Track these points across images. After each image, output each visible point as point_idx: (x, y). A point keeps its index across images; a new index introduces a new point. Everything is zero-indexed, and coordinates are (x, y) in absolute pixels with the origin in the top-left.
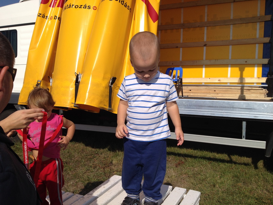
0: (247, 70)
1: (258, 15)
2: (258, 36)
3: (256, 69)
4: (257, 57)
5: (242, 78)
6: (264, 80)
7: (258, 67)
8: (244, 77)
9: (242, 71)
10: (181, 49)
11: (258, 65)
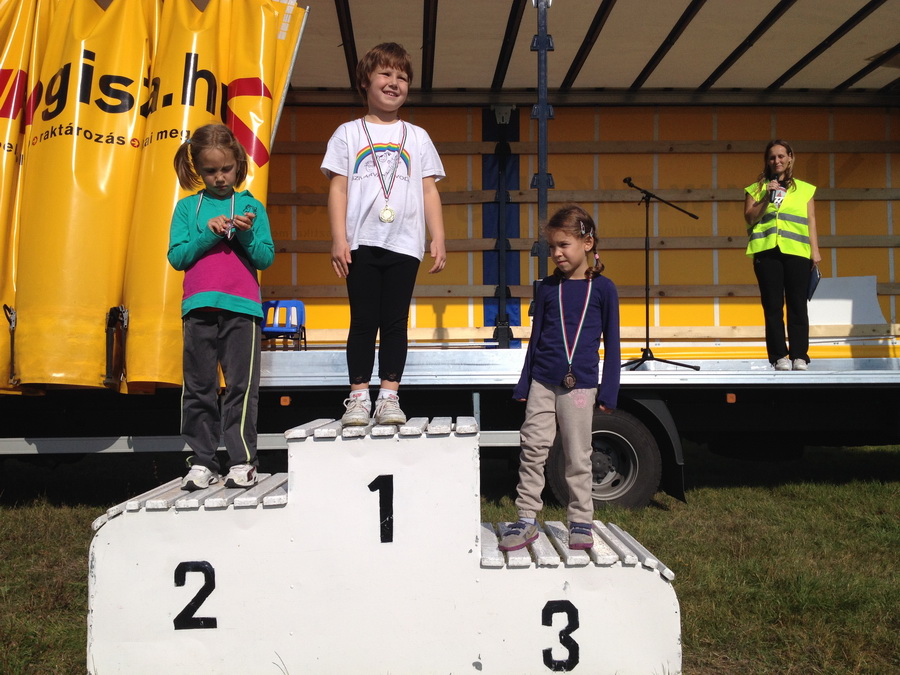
0: (451, 311)
1: (470, 189)
2: (470, 235)
3: (471, 308)
4: (470, 280)
5: (440, 330)
6: (489, 332)
7: (474, 303)
8: (444, 326)
9: (439, 312)
10: (294, 257)
11: (475, 299)
